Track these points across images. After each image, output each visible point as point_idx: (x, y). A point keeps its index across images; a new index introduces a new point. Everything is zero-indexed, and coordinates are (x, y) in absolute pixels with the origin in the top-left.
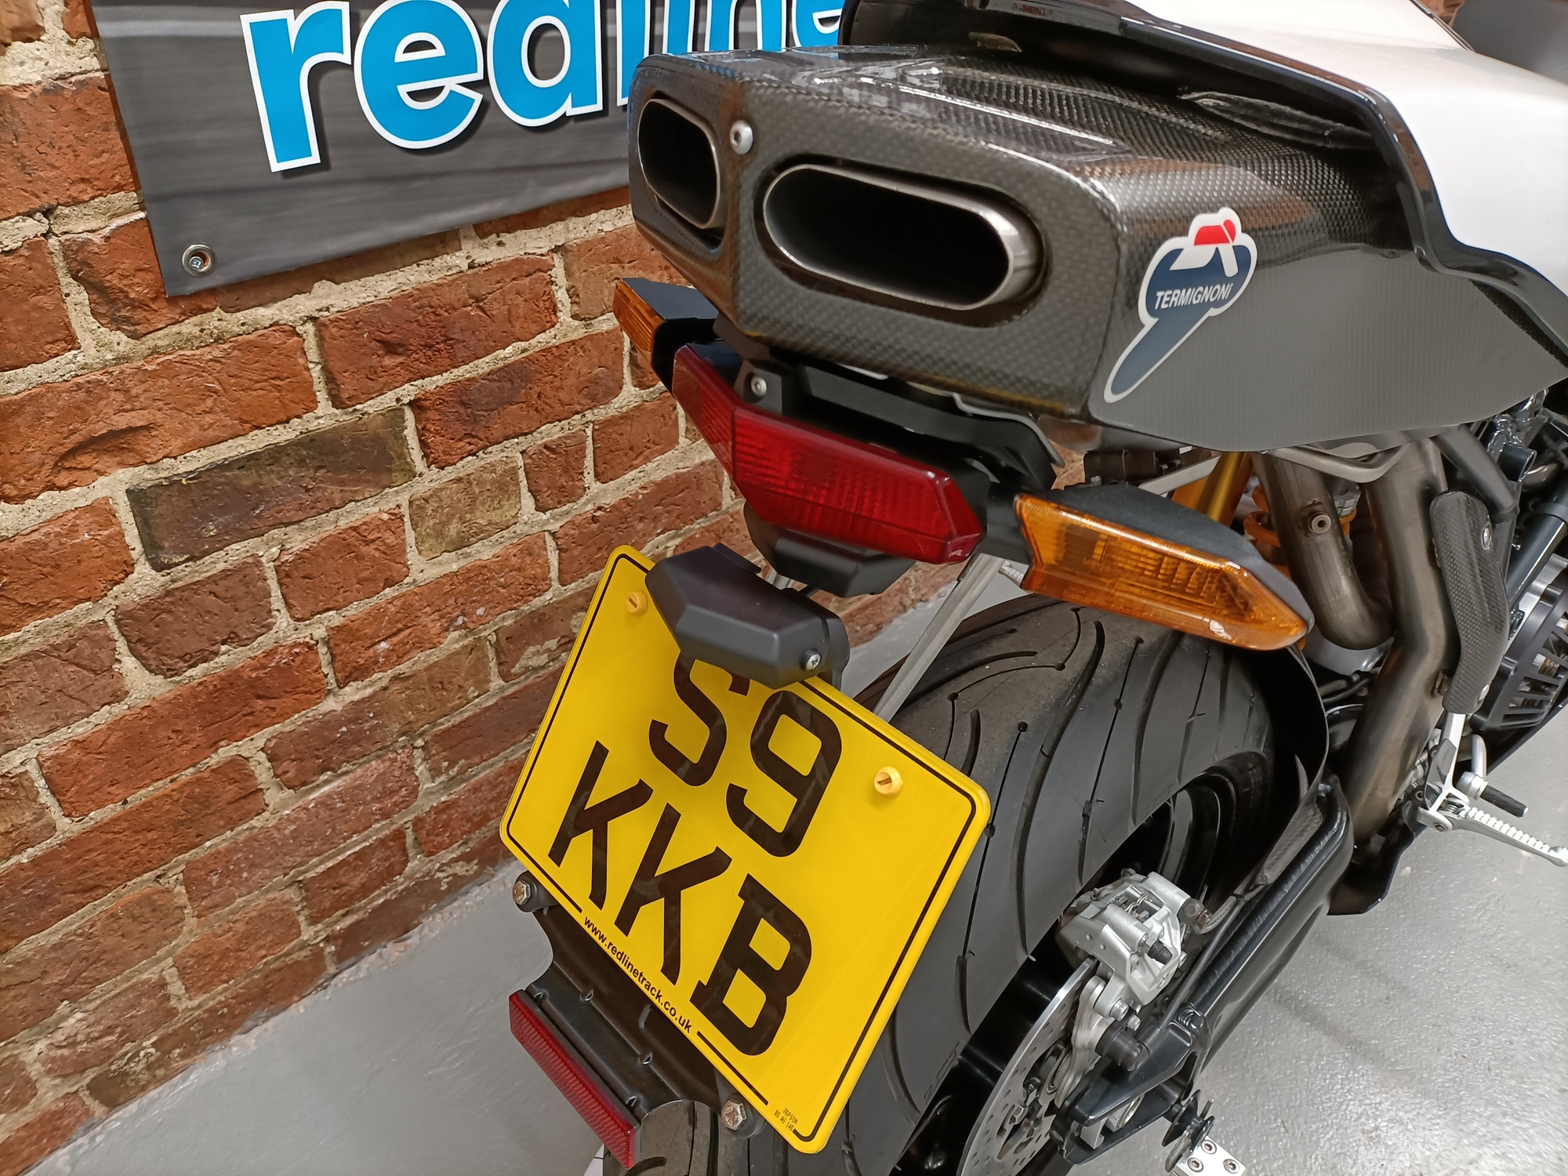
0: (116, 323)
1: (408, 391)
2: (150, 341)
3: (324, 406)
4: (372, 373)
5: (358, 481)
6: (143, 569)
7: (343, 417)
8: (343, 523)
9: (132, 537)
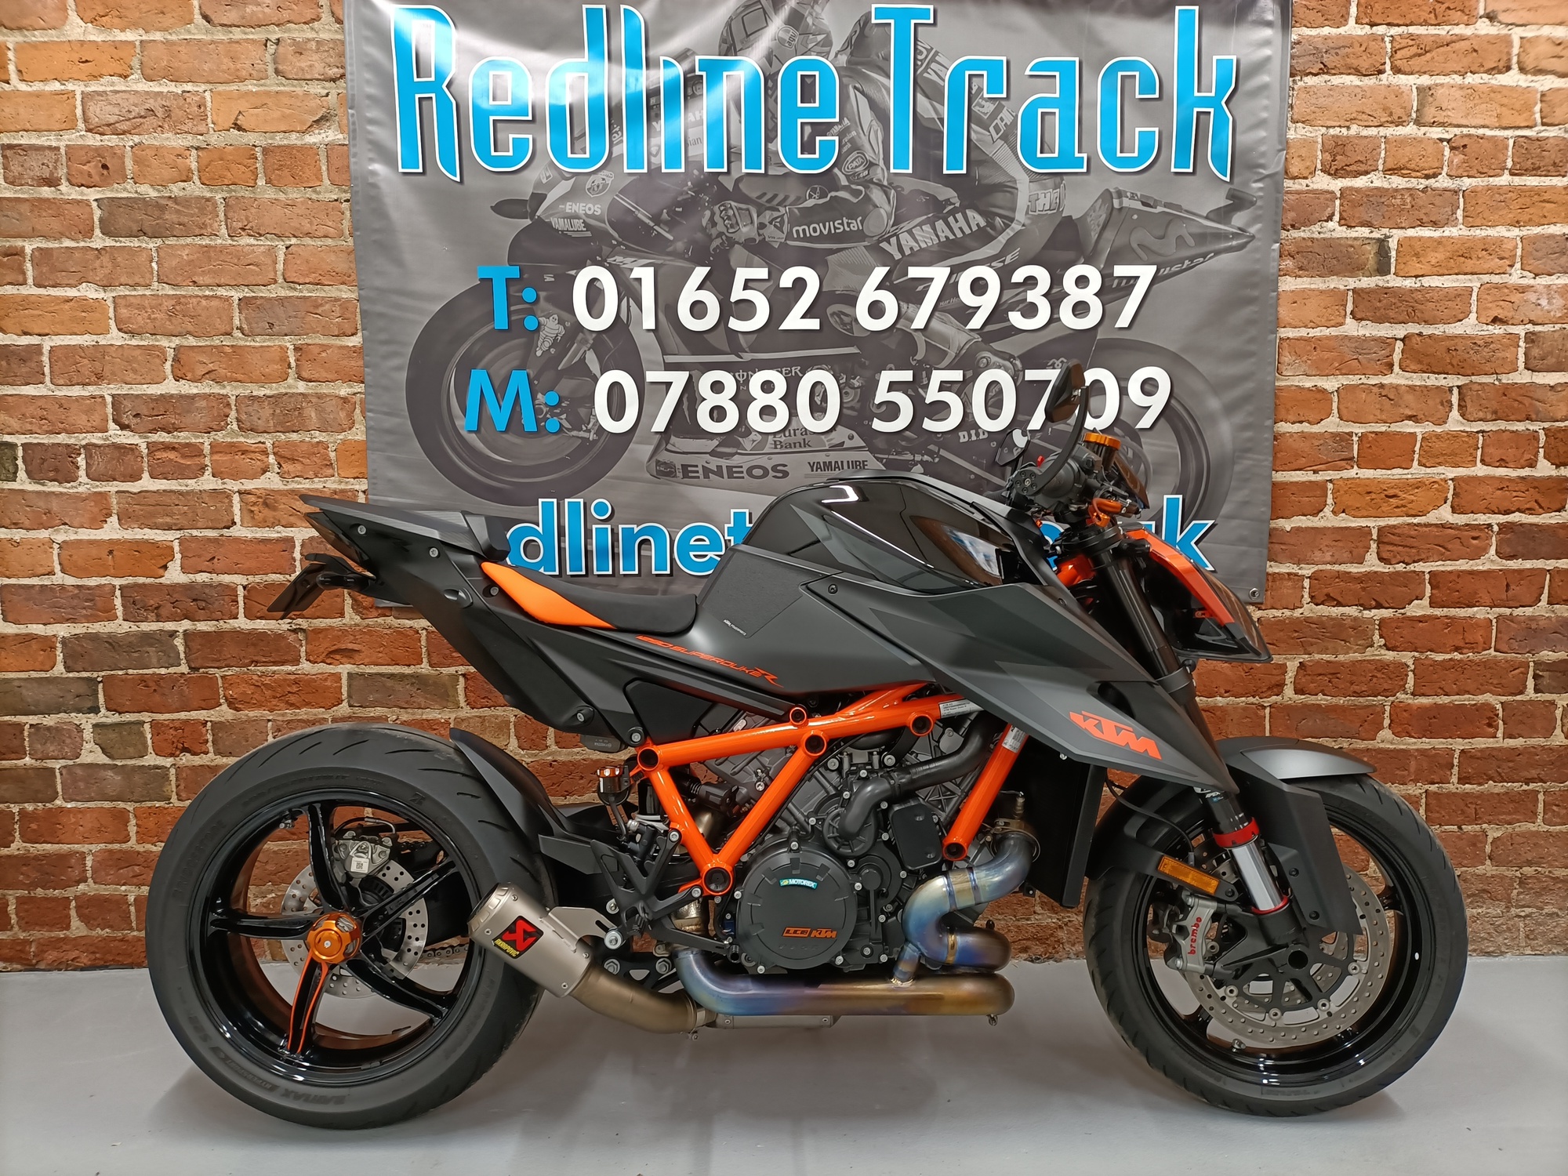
0: (357, 612)
1: (462, 669)
2: (368, 621)
3: (425, 664)
4: (445, 657)
5: (433, 701)
6: (345, 704)
7: (432, 672)
8: (424, 717)
9: (344, 690)
